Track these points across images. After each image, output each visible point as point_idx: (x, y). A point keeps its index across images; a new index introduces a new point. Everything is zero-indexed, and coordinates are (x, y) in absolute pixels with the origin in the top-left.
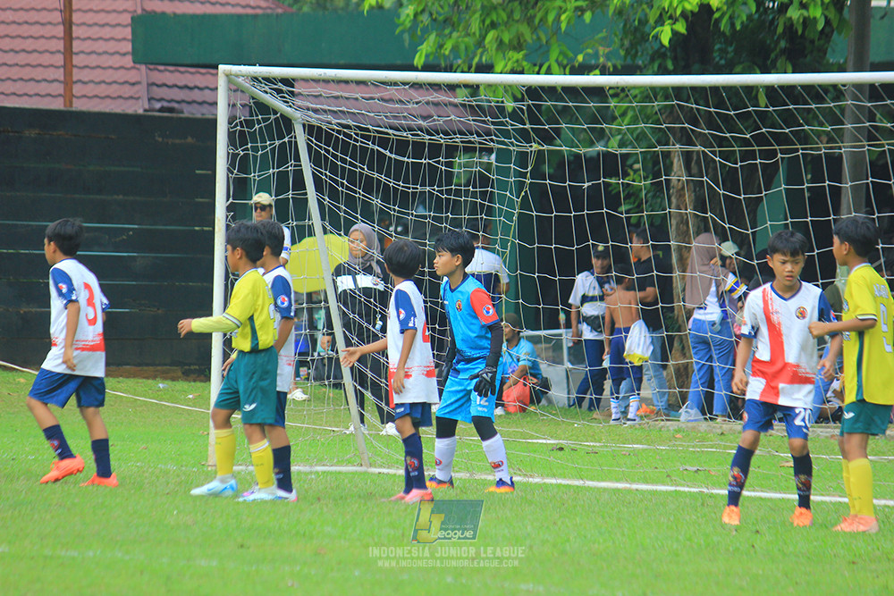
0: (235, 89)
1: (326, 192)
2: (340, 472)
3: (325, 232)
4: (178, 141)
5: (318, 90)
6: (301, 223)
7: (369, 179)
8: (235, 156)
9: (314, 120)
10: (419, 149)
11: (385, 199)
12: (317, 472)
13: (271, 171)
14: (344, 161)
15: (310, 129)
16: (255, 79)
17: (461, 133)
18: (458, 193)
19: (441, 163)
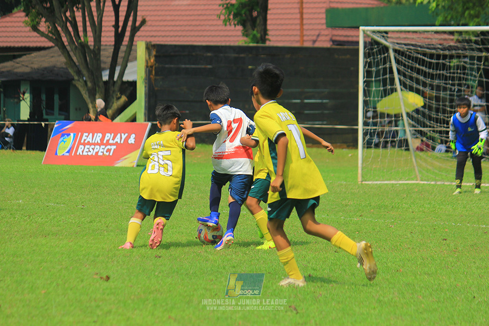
0: (366, 35)
1: (402, 74)
2: (408, 184)
3: (402, 90)
4: (343, 57)
5: (398, 35)
6: (392, 87)
7: (419, 69)
8: (366, 62)
9: (397, 47)
10: (438, 57)
11: (425, 76)
12: (399, 184)
13: (380, 67)
14: (409, 62)
15: (395, 51)
16: (374, 32)
17: (455, 50)
18: (454, 73)
19: (447, 62)
